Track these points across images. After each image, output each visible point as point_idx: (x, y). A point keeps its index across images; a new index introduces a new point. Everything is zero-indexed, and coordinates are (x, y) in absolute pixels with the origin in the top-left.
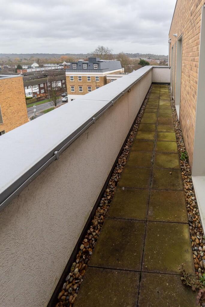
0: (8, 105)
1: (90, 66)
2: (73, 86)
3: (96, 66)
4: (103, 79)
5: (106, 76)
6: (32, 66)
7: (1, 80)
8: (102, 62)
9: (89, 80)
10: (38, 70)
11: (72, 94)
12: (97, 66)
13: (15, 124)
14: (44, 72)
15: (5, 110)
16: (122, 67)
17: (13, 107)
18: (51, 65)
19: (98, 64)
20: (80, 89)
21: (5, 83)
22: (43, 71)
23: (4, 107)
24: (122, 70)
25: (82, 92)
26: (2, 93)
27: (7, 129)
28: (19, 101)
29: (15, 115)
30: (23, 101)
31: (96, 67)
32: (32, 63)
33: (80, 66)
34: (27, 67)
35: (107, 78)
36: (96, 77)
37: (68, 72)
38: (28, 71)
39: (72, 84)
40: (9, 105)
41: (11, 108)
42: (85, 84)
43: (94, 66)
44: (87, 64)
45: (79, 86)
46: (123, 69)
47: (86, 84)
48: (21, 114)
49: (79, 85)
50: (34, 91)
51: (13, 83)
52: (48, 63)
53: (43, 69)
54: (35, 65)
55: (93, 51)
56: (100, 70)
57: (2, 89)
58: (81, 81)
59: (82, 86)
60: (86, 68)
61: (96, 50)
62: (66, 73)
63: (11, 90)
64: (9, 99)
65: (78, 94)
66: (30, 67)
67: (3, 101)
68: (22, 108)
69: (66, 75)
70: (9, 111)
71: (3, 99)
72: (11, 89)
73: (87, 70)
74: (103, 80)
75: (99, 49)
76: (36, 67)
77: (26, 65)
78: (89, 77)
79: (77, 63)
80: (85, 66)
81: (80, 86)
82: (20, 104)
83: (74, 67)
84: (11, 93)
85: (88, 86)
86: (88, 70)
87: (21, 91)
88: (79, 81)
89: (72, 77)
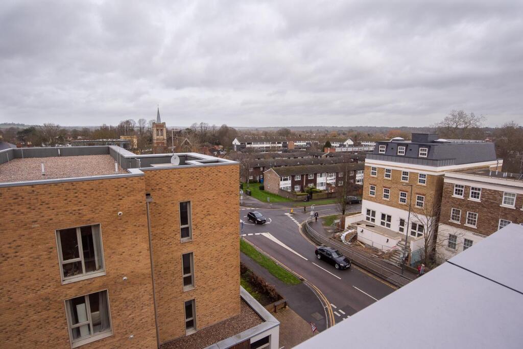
0: (205, 212)
1: (411, 150)
2: (374, 185)
3: (424, 152)
4: (435, 182)
5: (444, 175)
6: (345, 143)
7: (200, 168)
8: (442, 142)
9: (404, 178)
10: (350, 149)
11: (370, 199)
12: (426, 152)
13: (213, 245)
14: (357, 154)
15: (199, 220)
16: (499, 157)
17: (213, 216)
18: (371, 144)
19: (429, 147)
20: (386, 194)
21: (205, 174)
22: (357, 152)
23: (197, 213)
24: (495, 164)
25: (388, 200)
26: (198, 190)
27: (198, 251)
28: (227, 207)
29: (216, 230)
30: (234, 208)
31: (423, 154)
32: (345, 140)
33: (392, 149)
34: (338, 145)
35: (446, 181)
36: (421, 175)
37: (369, 158)
38: (336, 151)
39: (373, 182)
40: (208, 212)
41: (209, 217)
42: (395, 185)
43: (420, 152)
44: (407, 145)
45: (384, 187)
46: (501, 161)
47: (398, 186)
48: (226, 230)
49: (384, 185)
50: (328, 182)
51: (220, 174)
52: (367, 141)
53: (356, 149)
54: (350, 142)
55: (440, 122)
56: (431, 161)
57: (199, 184)
58: (388, 178)
59: (390, 188)
60: (404, 154)
61: (447, 119)
62: (367, 160)
63: (213, 187)
64: (210, 202)
65: (380, 203)
66: (342, 146)
67: (197, 203)
68: (231, 220)
69: (366, 164)
70: (206, 221)
71: (199, 201)
72: (215, 186)
73: (403, 158)
74: (435, 184)
75: (451, 117)
76: (350, 146)
77: (338, 142)
78: (406, 173)
79: (387, 144)
80: (402, 150)
81: (386, 187)
82: (229, 212)
83: (381, 151)
84: (214, 192)
85: (400, 190)
86: (406, 158)
87: (232, 189)
88: (387, 178)
89: (374, 169)
